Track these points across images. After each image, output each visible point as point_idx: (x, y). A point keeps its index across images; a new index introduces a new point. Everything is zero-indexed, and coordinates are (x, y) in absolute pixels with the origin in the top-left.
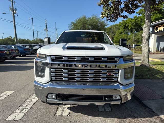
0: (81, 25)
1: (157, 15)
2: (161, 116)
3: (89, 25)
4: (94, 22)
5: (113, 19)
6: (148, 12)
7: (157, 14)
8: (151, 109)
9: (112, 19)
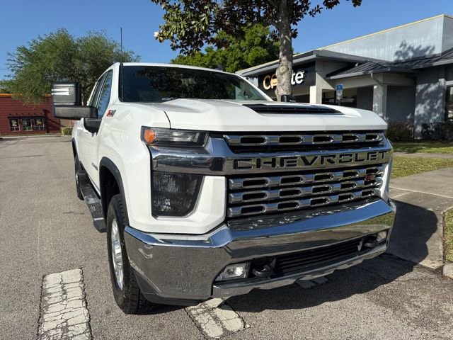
0: (54, 58)
1: (257, 50)
2: (421, 263)
3: (84, 61)
4: (99, 54)
5: (189, 48)
6: (287, 37)
7: (257, 47)
8: (391, 255)
9: (185, 47)
